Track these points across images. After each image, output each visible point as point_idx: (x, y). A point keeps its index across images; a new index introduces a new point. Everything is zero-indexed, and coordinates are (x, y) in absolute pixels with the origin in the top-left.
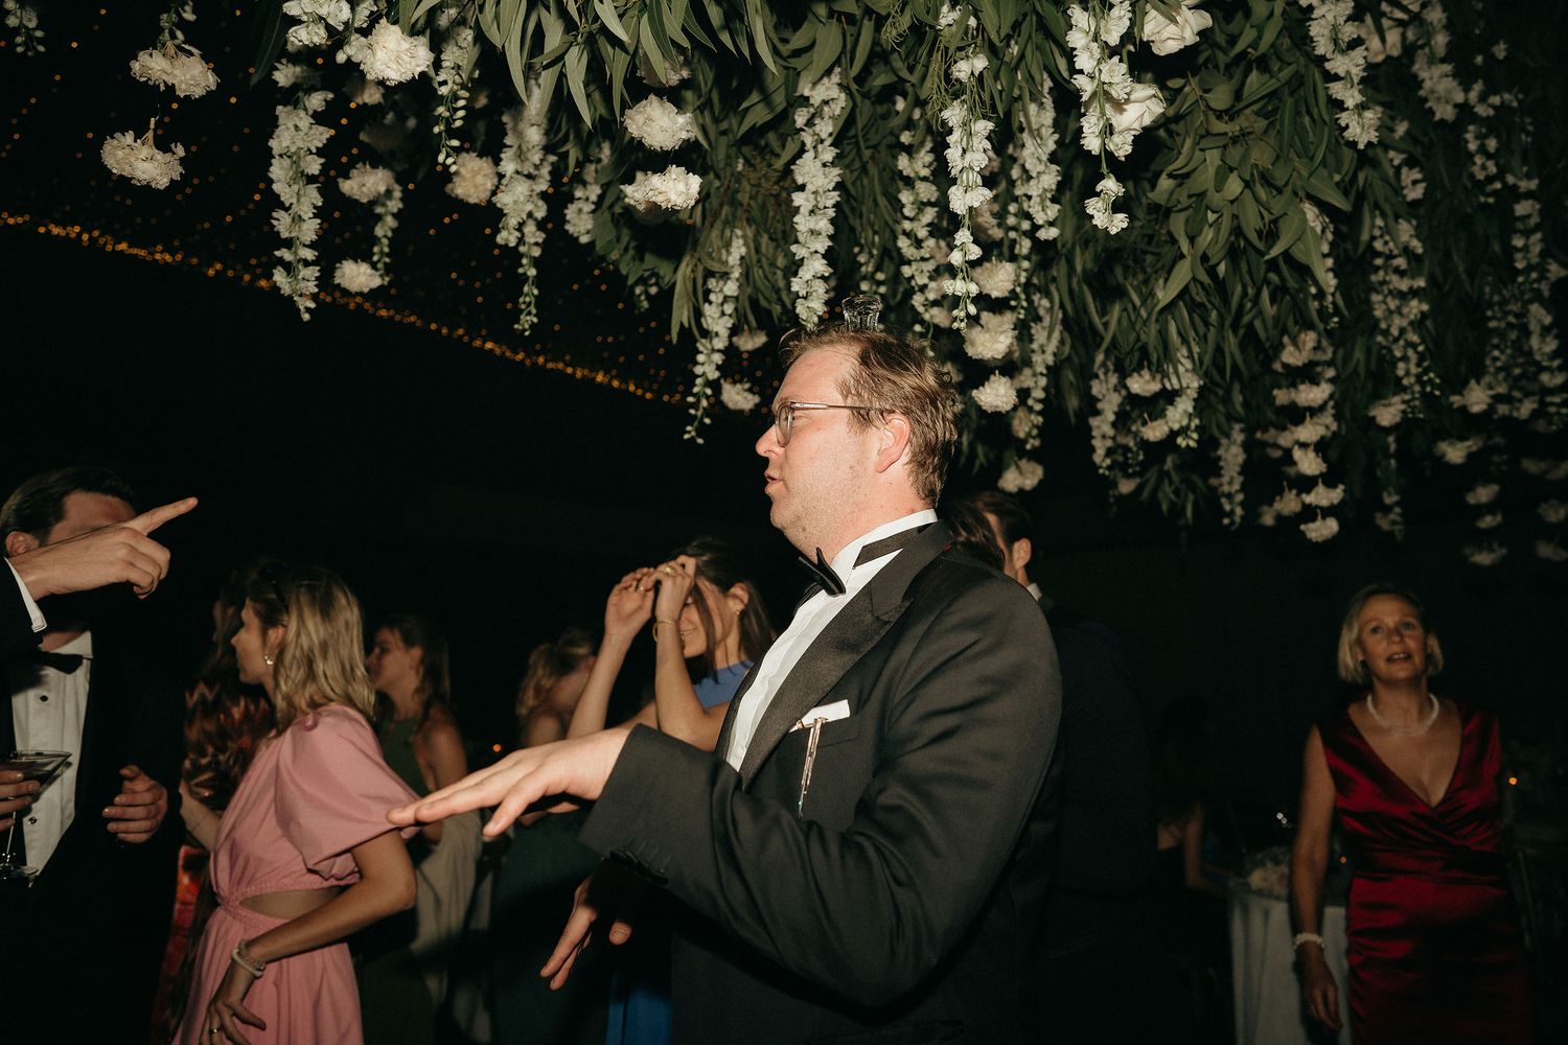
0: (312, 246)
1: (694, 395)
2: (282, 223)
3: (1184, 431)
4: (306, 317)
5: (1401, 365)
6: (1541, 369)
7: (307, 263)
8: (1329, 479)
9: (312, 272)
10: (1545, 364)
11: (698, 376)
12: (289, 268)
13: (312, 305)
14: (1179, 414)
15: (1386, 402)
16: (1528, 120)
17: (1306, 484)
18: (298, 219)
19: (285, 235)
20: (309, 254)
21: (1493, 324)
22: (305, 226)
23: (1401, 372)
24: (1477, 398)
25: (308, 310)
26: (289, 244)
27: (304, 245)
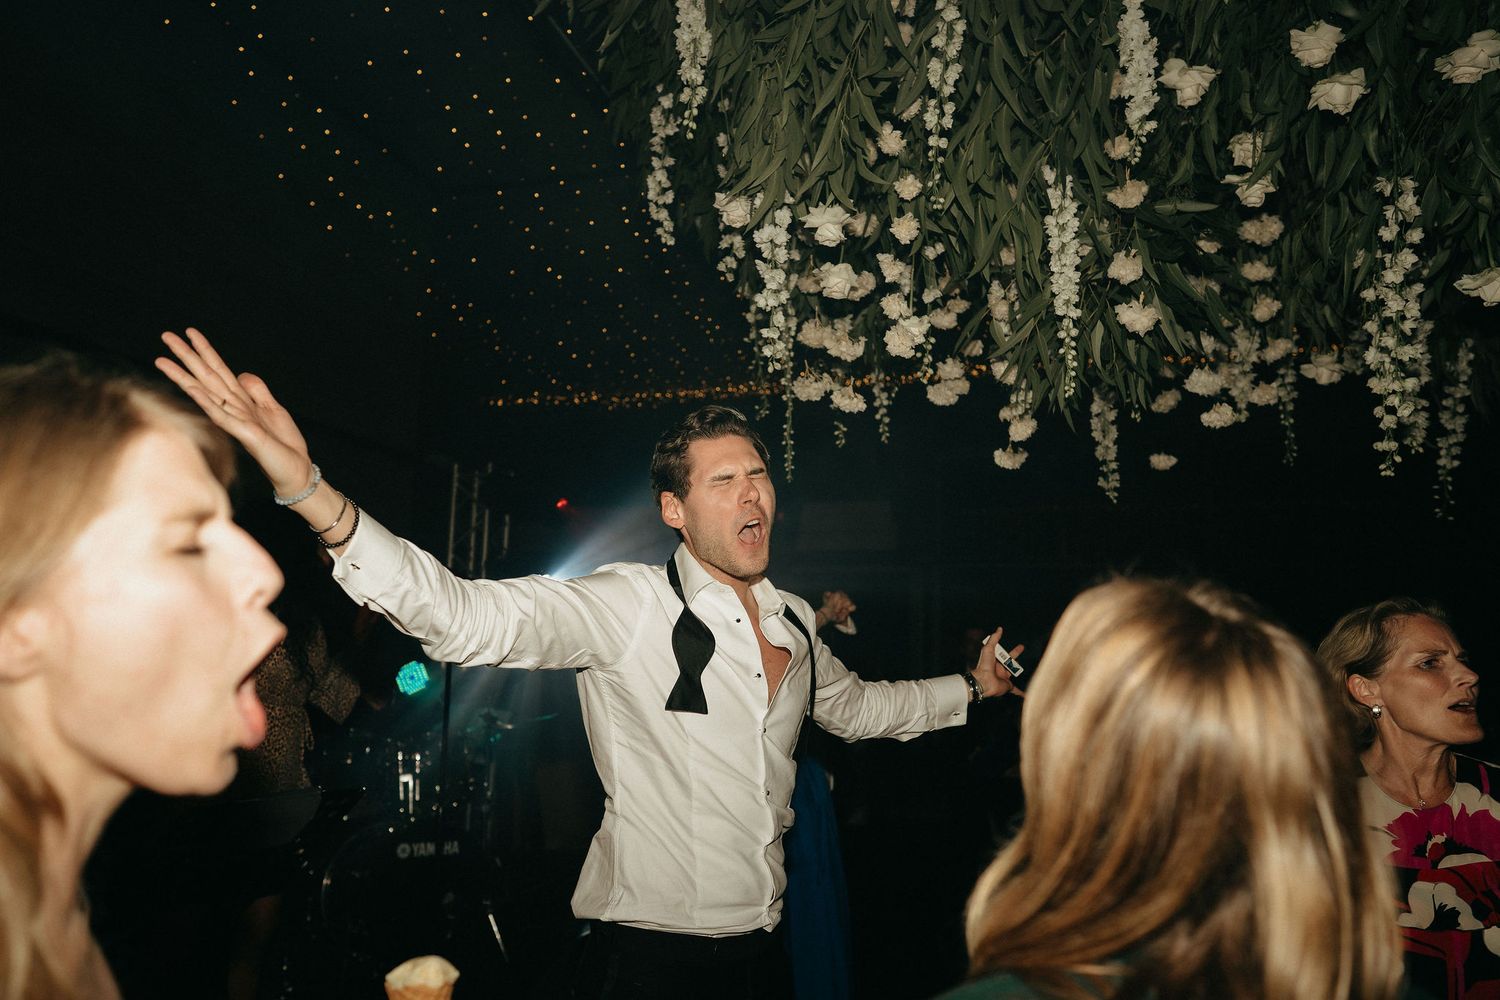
0: (1116, 460)
1: (1439, 483)
2: (1099, 452)
4: (1115, 501)
9: (1117, 476)
11: (1439, 467)
12: (1105, 476)
13: (1116, 494)
18: (1107, 447)
19: (1100, 457)
20: (1114, 466)
22: (1109, 451)
25: (1116, 498)
26: (1104, 462)
27: (1111, 461)
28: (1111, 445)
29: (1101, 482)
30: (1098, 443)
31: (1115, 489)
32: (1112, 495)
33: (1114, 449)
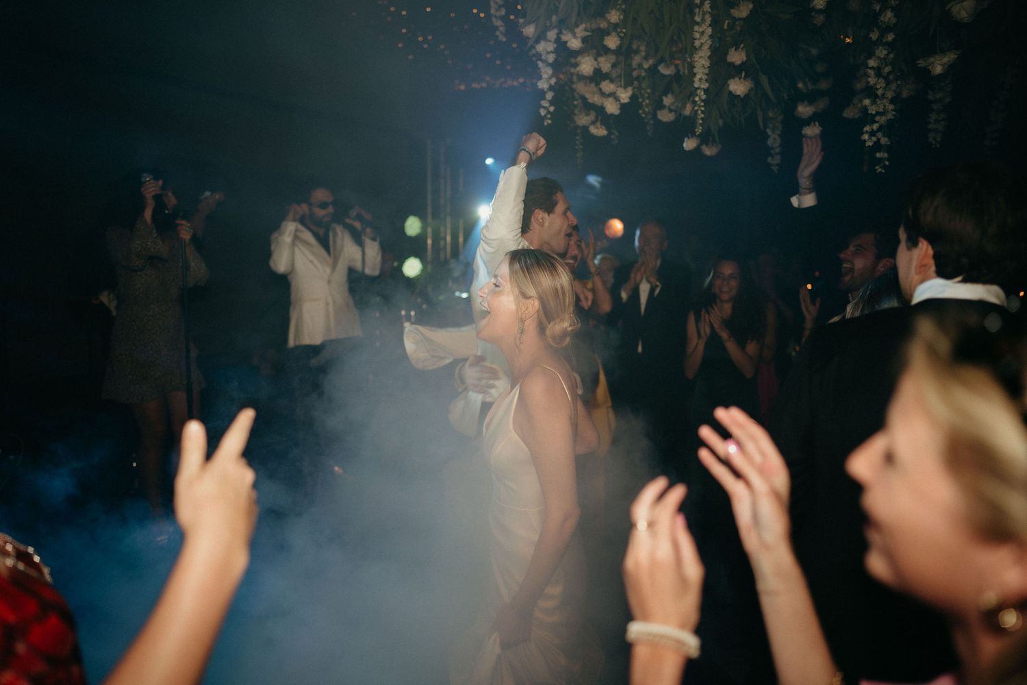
0: (780, 146)
2: (770, 142)
4: (776, 172)
7: (777, 154)
9: (778, 157)
12: (772, 156)
13: (777, 168)
18: (775, 139)
19: (770, 145)
22: (776, 141)
26: (772, 148)
27: (776, 148)
28: (777, 137)
29: (769, 160)
30: (769, 136)
31: (777, 165)
32: (775, 168)
33: (779, 141)
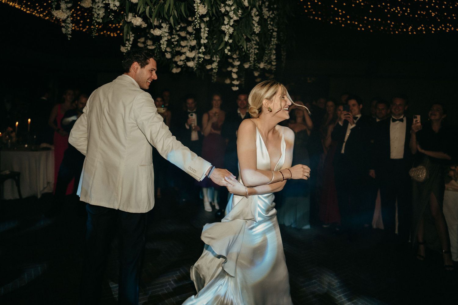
3: (215, 69)
5: (251, 58)
6: (272, 61)
8: (237, 79)
10: (273, 60)
13: (71, 37)
14: (215, 65)
15: (246, 63)
16: (277, 17)
17: (234, 80)
21: (266, 52)
23: (251, 60)
24: (262, 65)
25: (70, 38)
31: (70, 34)
